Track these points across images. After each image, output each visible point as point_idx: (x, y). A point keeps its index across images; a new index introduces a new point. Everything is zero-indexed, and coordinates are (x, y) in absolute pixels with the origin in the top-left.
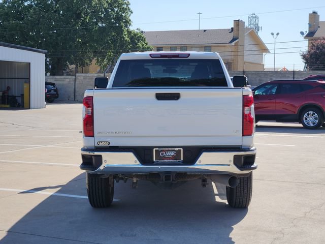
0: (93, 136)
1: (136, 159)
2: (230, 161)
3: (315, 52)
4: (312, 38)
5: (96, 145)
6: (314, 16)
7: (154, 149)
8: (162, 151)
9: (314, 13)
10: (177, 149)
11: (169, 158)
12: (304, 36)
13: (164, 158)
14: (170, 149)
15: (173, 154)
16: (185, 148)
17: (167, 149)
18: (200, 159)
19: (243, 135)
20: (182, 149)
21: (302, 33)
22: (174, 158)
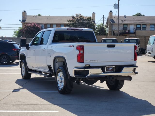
0: (84, 62)
1: (102, 71)
3: (27, 30)
4: (24, 23)
5: (85, 66)
6: (24, 13)
7: (106, 67)
8: (108, 67)
9: (25, 11)
10: (113, 67)
11: (110, 70)
12: (21, 22)
13: (109, 70)
15: (112, 68)
16: (116, 66)
17: (110, 67)
18: (123, 70)
19: (134, 61)
20: (115, 66)
21: (20, 20)
22: (112, 70)
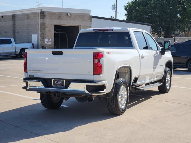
0: (27, 72)
1: (42, 85)
2: (84, 88)
5: (28, 77)
7: (53, 80)
8: (56, 81)
11: (59, 85)
13: (57, 84)
14: (59, 80)
15: (61, 83)
18: (70, 86)
19: (94, 75)
20: (64, 80)
22: (61, 85)
